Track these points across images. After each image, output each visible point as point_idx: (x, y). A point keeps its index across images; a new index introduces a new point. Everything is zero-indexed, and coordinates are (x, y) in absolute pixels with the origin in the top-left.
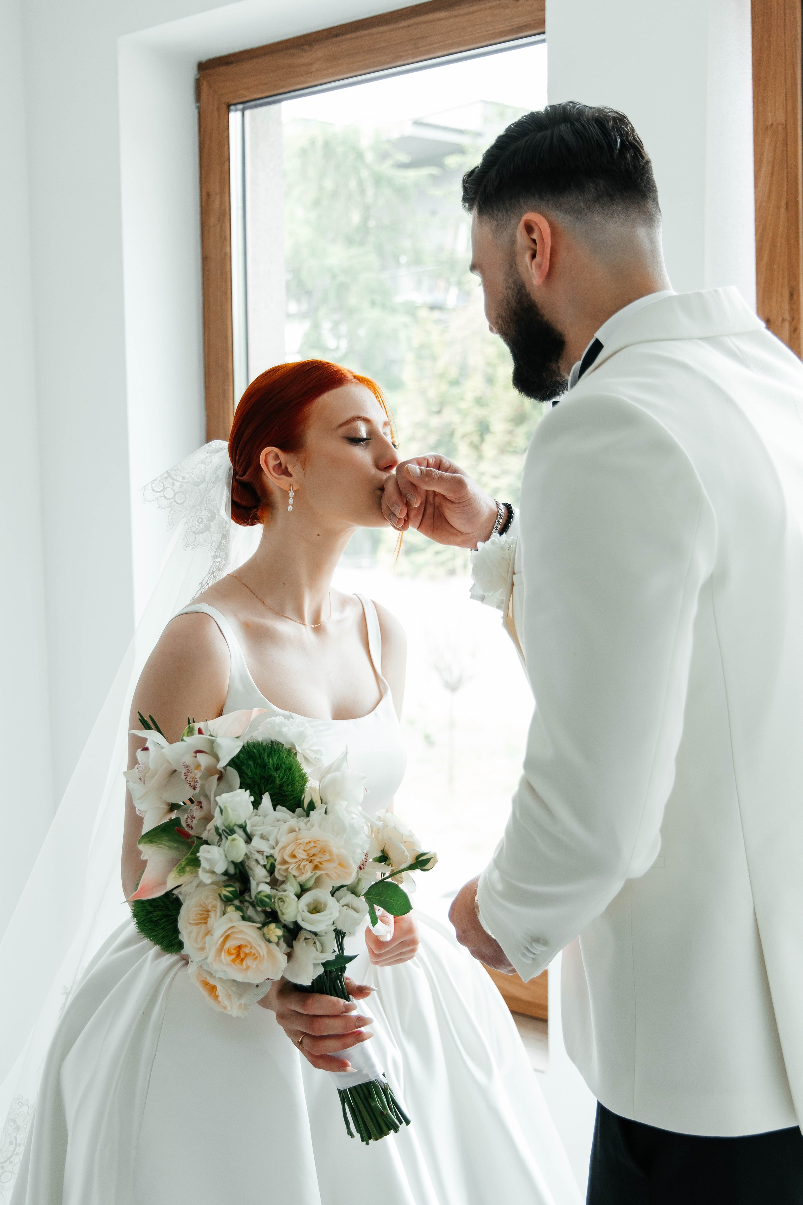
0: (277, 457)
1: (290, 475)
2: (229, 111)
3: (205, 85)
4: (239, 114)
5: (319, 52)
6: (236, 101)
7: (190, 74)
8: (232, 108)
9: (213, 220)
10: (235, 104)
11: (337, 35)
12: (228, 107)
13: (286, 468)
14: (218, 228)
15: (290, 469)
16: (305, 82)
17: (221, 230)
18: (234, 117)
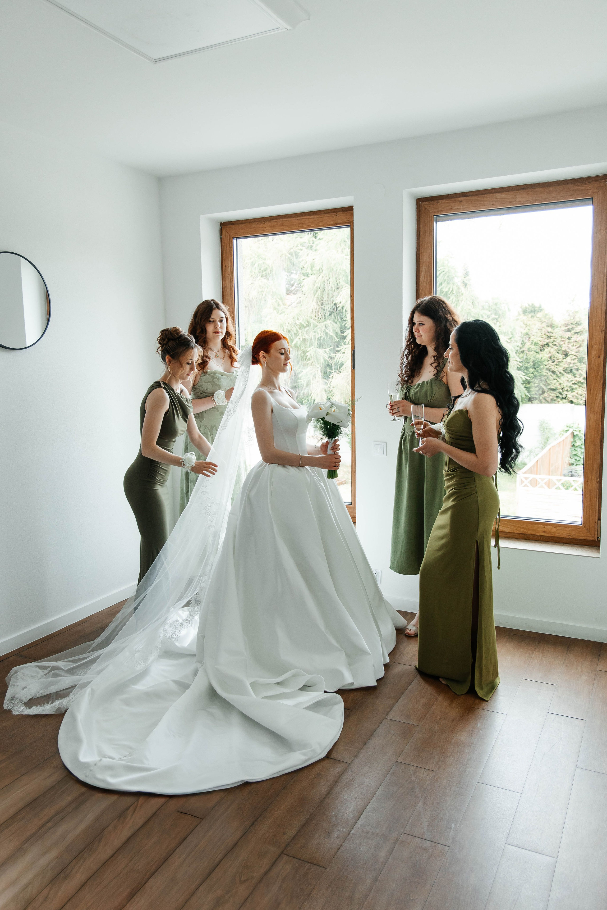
0: (263, 353)
1: (266, 358)
2: (233, 239)
3: (224, 231)
4: (235, 240)
5: (267, 224)
6: (235, 237)
7: (218, 227)
8: (234, 238)
9: (227, 274)
10: (235, 238)
11: (273, 219)
12: (233, 238)
13: (265, 356)
14: (229, 278)
15: (266, 357)
16: (262, 233)
17: (231, 277)
18: (235, 241)
